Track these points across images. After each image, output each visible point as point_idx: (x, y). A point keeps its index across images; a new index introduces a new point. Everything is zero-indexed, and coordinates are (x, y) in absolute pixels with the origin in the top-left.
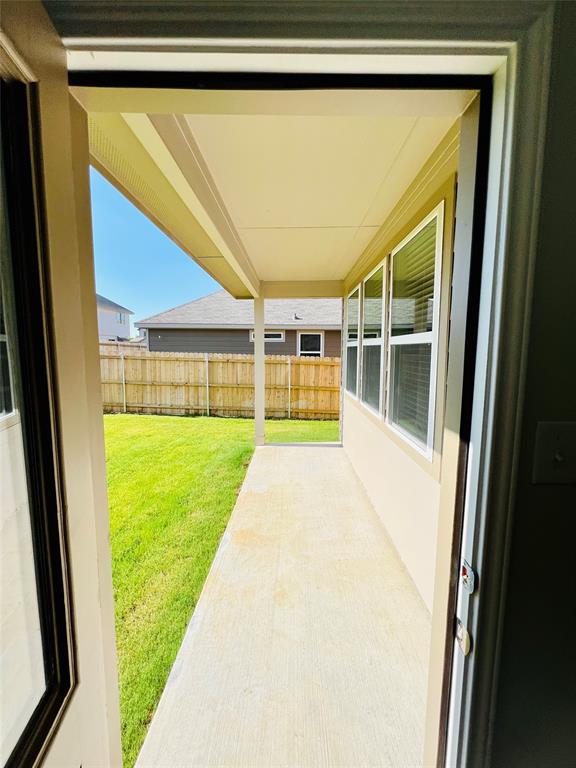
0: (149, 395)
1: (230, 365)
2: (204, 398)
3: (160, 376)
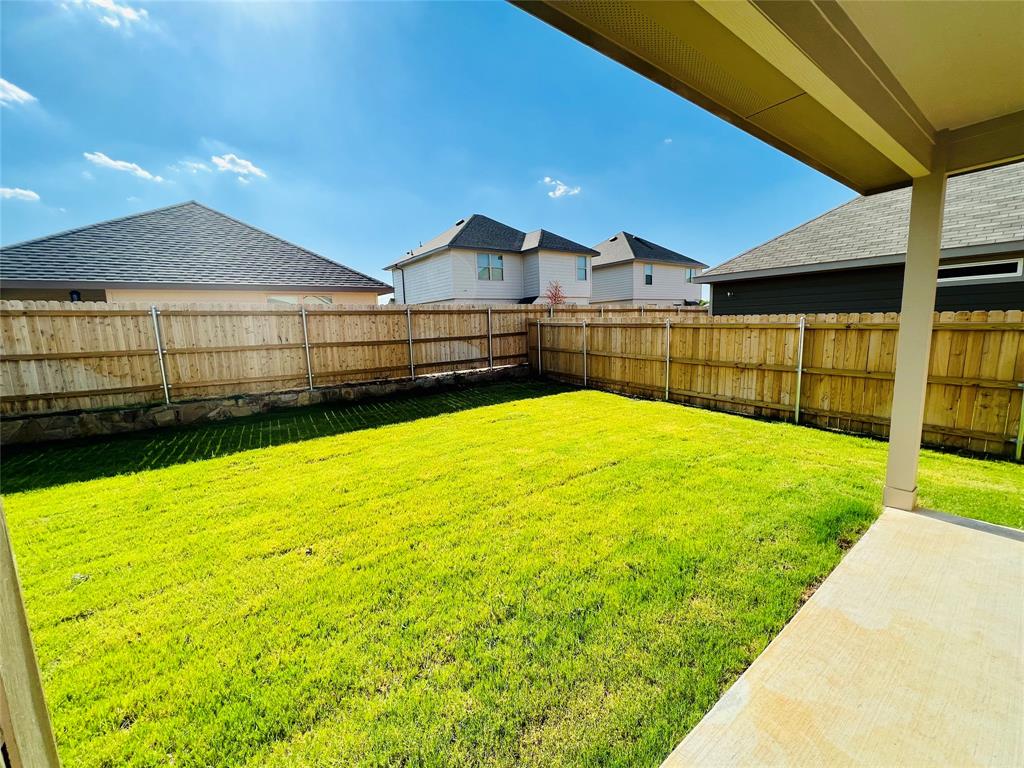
0: (700, 379)
1: (853, 336)
2: (792, 393)
3: (718, 352)
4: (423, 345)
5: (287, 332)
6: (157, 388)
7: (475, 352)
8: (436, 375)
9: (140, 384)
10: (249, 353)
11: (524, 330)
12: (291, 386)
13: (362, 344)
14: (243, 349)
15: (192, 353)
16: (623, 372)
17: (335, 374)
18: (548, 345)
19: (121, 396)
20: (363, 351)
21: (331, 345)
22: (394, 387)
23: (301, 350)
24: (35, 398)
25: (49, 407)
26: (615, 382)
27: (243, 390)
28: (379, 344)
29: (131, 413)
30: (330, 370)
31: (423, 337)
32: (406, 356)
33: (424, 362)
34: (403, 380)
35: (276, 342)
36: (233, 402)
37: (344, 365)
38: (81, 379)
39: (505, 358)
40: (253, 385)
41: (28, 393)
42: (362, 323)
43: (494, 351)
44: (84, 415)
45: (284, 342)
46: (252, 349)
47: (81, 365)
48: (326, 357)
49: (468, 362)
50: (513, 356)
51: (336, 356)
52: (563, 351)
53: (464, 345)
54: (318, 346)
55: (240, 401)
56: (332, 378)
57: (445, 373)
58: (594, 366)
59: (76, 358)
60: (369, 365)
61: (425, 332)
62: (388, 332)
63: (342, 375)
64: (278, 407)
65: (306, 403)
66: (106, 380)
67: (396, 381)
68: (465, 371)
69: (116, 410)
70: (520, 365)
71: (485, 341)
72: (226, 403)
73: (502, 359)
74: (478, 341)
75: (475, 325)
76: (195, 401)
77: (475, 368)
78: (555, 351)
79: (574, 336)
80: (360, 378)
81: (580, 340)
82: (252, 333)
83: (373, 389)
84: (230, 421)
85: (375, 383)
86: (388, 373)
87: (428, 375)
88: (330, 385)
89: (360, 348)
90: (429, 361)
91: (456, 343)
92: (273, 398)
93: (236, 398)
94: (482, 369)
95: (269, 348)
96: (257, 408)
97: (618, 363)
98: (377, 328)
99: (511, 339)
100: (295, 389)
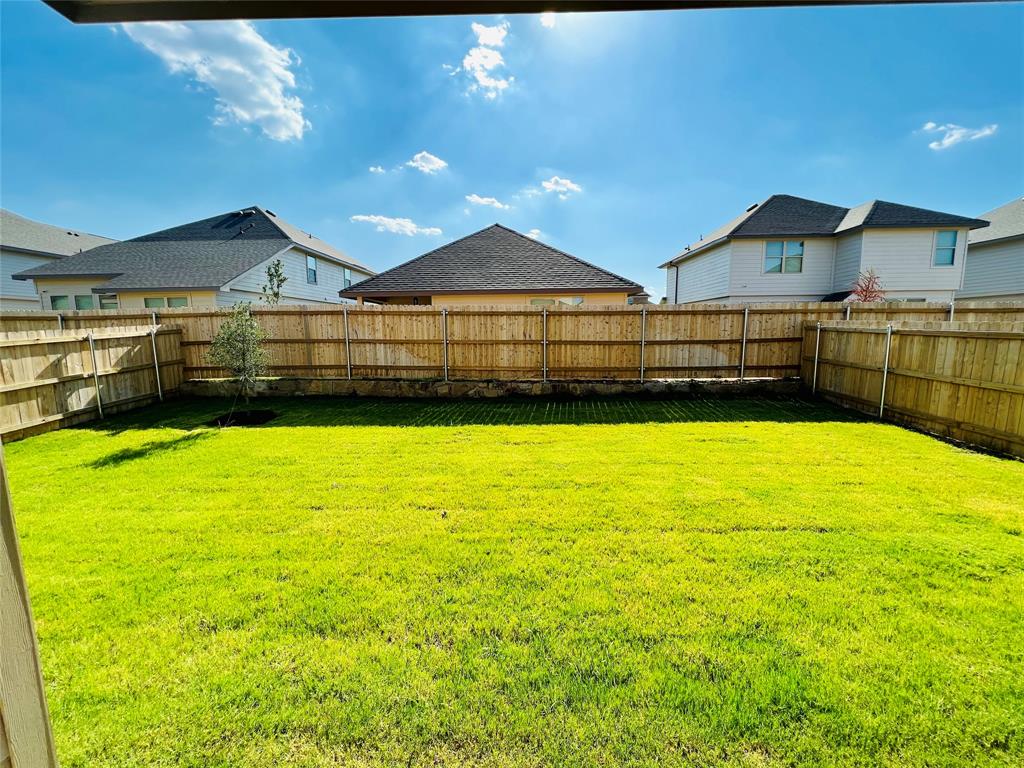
4: (657, 348)
5: (531, 330)
6: (440, 369)
7: (722, 358)
8: (669, 380)
9: (433, 364)
10: (501, 346)
11: (797, 336)
12: (530, 377)
13: (594, 343)
14: (498, 343)
15: (464, 344)
16: (954, 406)
17: (566, 370)
18: (830, 356)
19: (422, 372)
20: (595, 350)
21: (566, 343)
22: (620, 388)
23: (540, 346)
24: (381, 367)
25: (387, 375)
26: (934, 419)
27: (495, 376)
28: (610, 343)
29: (426, 384)
30: (563, 366)
31: (658, 339)
32: (637, 358)
33: (657, 365)
34: (631, 382)
35: (522, 338)
36: (485, 385)
37: (575, 362)
38: (404, 358)
39: (764, 368)
40: (502, 373)
41: (379, 364)
42: (596, 323)
43: (749, 359)
44: (402, 382)
45: (528, 338)
46: (504, 343)
47: (403, 349)
48: (560, 354)
49: (712, 370)
50: (777, 367)
51: (569, 353)
52: (853, 366)
53: (708, 350)
54: (554, 343)
55: (491, 385)
56: (563, 373)
57: (680, 380)
58: (900, 391)
59: (402, 343)
60: (599, 364)
61: (661, 334)
62: (621, 333)
63: (572, 371)
64: (517, 393)
65: (539, 392)
66: (415, 360)
67: (624, 383)
68: (704, 380)
69: (418, 381)
70: (787, 379)
71: (738, 347)
72: (481, 385)
73: (759, 369)
74: (728, 346)
75: (726, 328)
76: (463, 380)
77: (720, 377)
78: (839, 365)
79: (871, 347)
80: (588, 376)
81: (882, 353)
82: (505, 329)
83: (599, 388)
84: (483, 400)
85: (602, 382)
86: (616, 373)
87: (660, 380)
88: (562, 379)
89: (591, 346)
90: (663, 365)
91: (698, 347)
92: (514, 385)
93: (488, 381)
94: (728, 379)
95: (516, 343)
96: (501, 392)
97: (945, 392)
98: (610, 329)
99: (776, 347)
100: (533, 379)
